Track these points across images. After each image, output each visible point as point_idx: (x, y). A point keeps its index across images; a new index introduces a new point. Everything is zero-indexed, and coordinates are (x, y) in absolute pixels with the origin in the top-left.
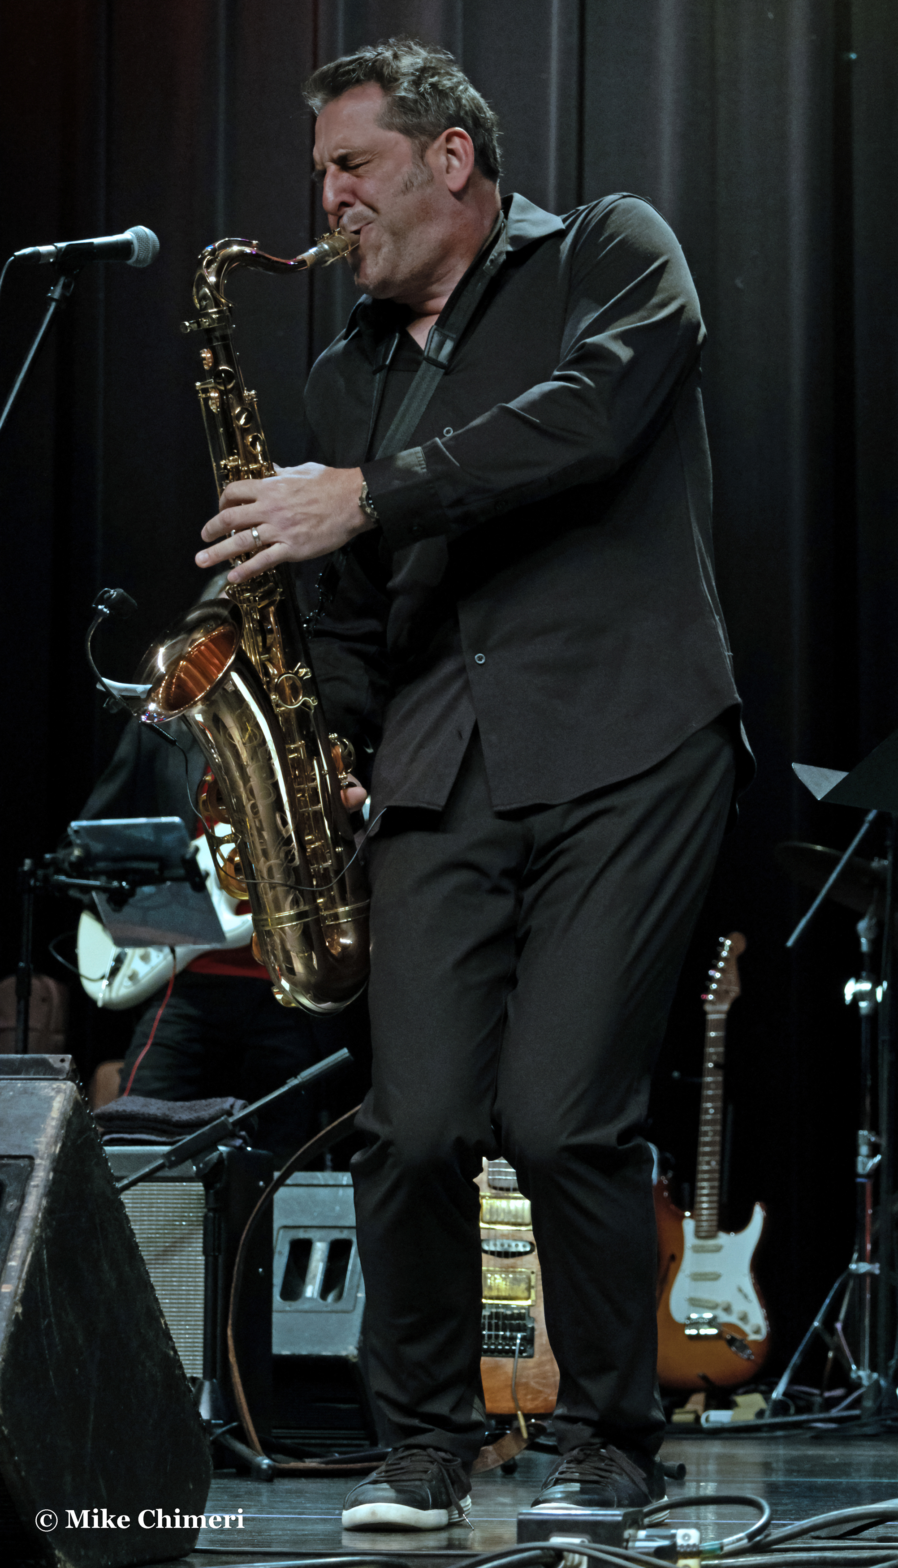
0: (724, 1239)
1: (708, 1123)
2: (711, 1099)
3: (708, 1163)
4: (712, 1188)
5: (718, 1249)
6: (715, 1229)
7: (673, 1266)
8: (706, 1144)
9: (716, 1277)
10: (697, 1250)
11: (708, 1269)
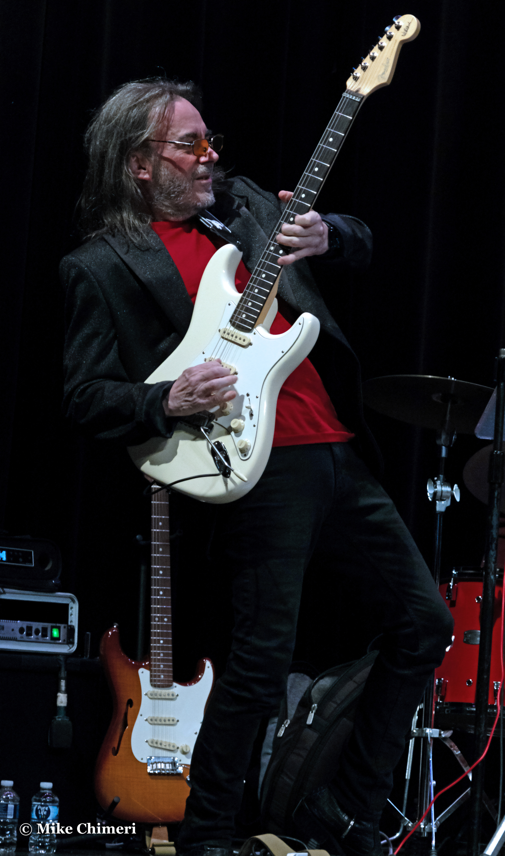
0: (177, 688)
1: (158, 582)
2: (160, 561)
3: (161, 619)
4: (165, 642)
5: (173, 698)
6: (172, 679)
7: (130, 710)
8: (158, 601)
9: (172, 723)
10: (153, 697)
11: (165, 716)
